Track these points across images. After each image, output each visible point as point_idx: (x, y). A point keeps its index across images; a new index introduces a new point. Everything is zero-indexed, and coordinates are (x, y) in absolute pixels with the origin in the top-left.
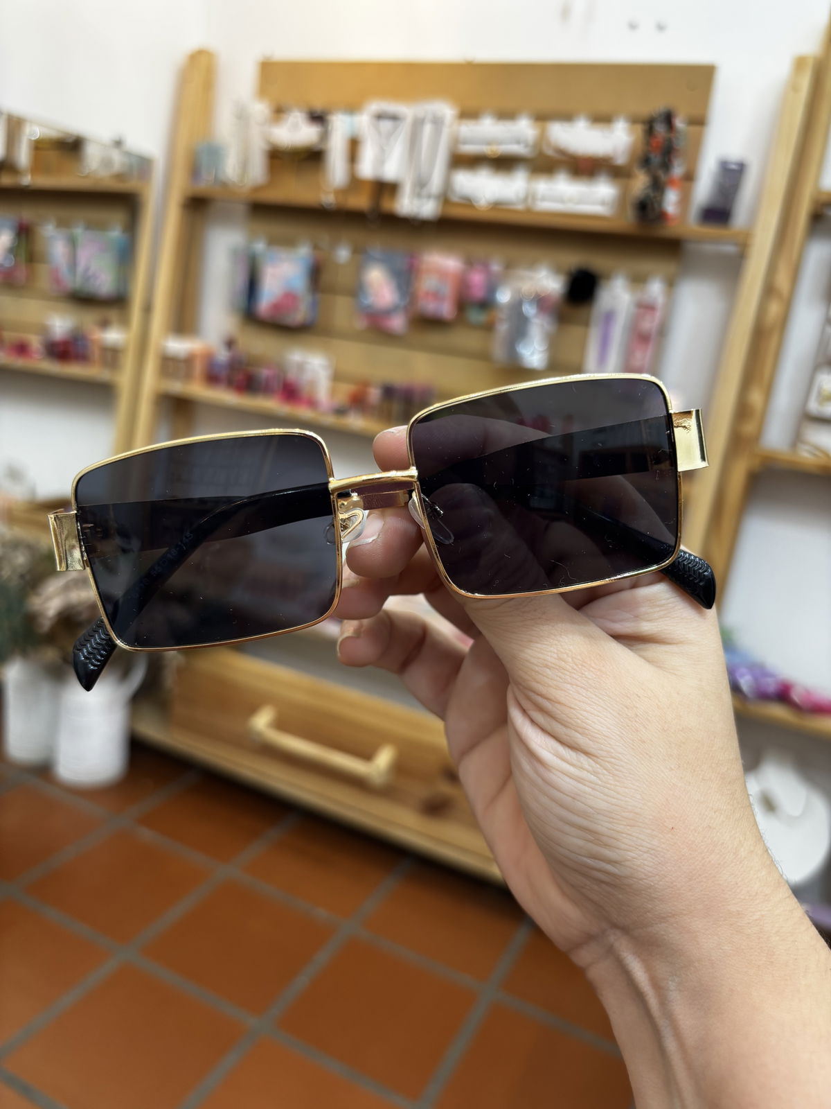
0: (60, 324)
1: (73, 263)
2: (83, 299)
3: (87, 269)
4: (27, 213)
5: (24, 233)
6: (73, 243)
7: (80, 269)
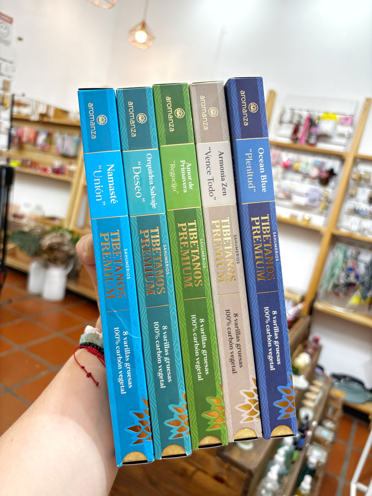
0: (57, 163)
1: (63, 146)
2: (65, 156)
3: (67, 147)
4: (51, 129)
5: (49, 135)
6: (64, 139)
7: (65, 147)
